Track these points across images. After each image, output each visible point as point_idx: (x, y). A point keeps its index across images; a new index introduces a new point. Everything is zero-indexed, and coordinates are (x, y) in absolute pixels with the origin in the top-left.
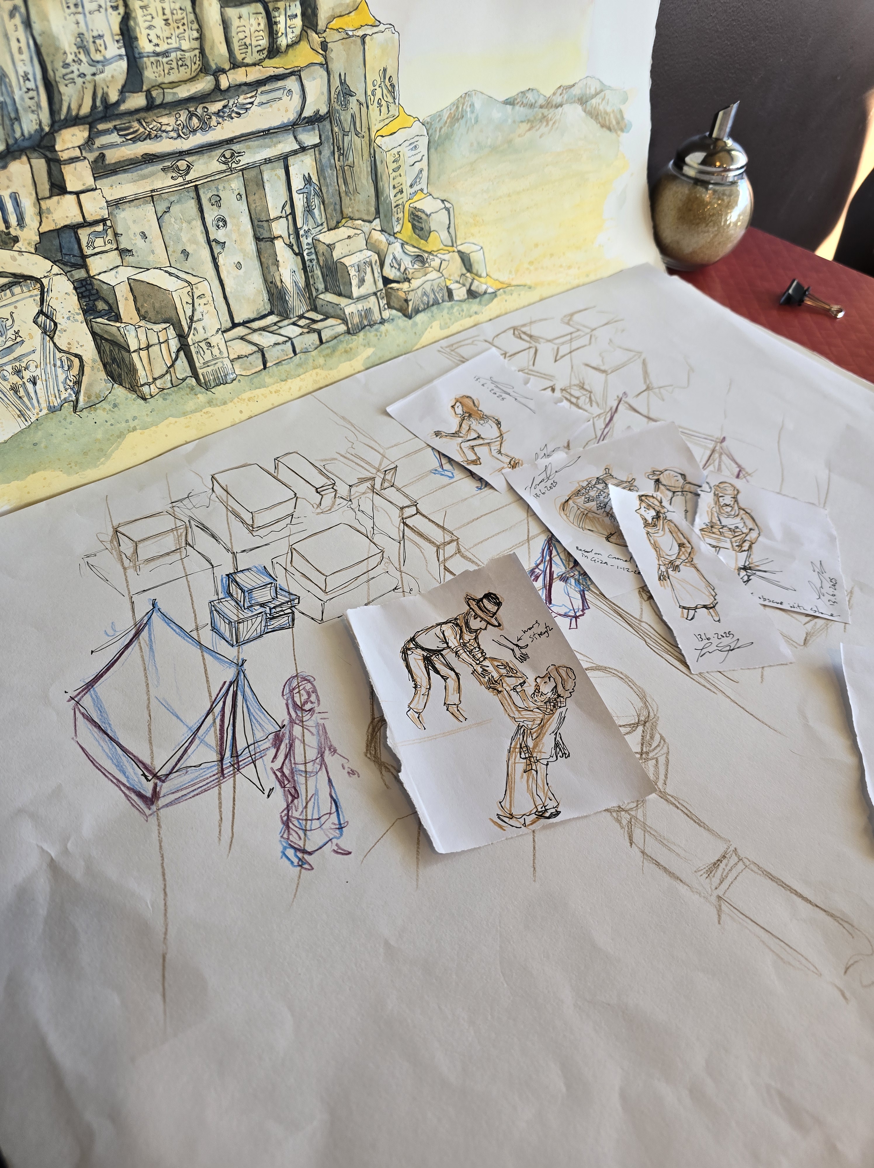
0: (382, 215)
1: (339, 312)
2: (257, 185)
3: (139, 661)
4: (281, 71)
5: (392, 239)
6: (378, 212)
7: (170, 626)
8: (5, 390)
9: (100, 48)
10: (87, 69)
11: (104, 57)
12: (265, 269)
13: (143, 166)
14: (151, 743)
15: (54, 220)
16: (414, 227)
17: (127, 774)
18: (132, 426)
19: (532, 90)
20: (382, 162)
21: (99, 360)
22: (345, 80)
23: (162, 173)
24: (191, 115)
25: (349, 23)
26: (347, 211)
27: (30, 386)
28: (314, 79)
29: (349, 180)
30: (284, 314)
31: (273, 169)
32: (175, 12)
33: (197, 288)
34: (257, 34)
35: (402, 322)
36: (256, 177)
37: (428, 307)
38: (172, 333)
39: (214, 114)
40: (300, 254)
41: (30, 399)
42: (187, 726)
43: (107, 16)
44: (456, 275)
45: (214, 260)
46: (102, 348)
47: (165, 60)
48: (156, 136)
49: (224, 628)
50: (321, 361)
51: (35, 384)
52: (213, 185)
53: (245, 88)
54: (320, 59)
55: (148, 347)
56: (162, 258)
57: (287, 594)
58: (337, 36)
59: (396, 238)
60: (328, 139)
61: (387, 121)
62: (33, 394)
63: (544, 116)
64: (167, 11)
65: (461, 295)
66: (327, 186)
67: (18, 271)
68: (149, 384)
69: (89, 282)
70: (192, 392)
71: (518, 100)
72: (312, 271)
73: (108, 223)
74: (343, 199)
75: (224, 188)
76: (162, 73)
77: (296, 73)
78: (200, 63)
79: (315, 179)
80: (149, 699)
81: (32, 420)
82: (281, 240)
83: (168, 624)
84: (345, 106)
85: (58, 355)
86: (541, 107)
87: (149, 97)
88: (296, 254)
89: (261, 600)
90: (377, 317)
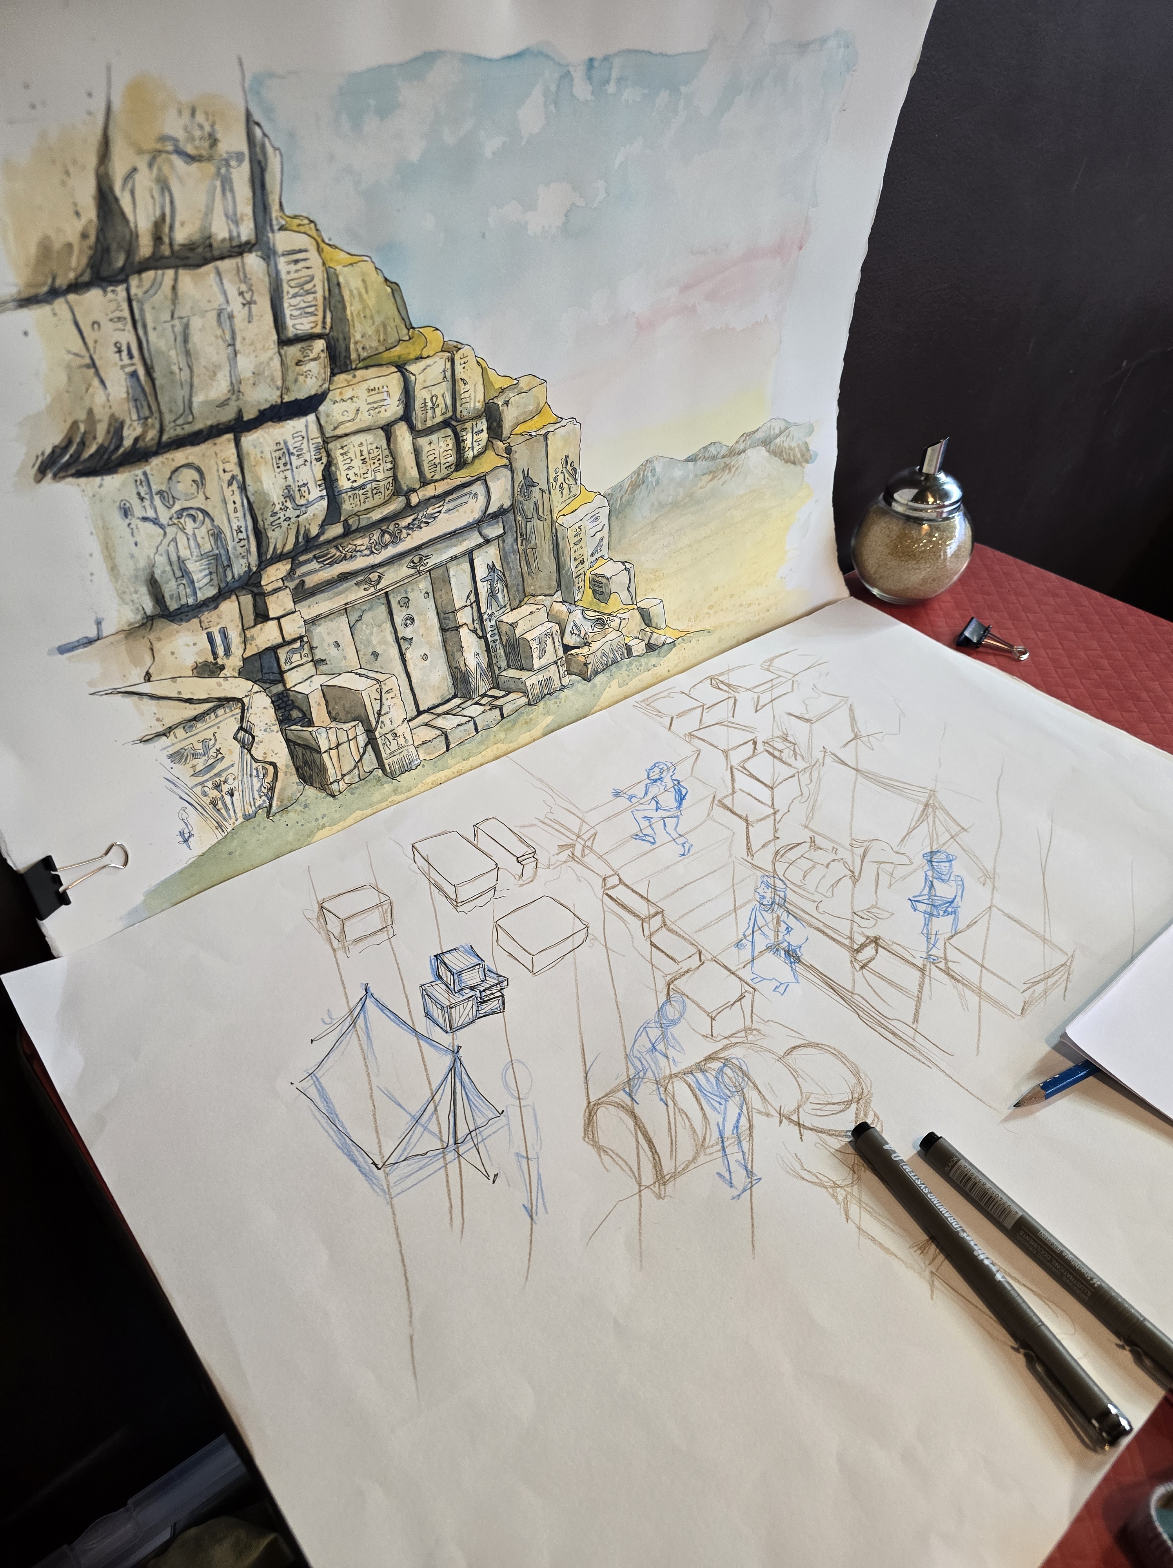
0: (563, 587)
1: (521, 686)
2: (444, 581)
3: (358, 1049)
4: (468, 479)
5: (573, 607)
6: (559, 585)
7: (384, 1013)
8: (205, 805)
9: (304, 494)
10: (291, 513)
11: (308, 500)
12: (450, 656)
13: (338, 585)
14: (377, 1132)
15: (256, 645)
16: (594, 592)
17: (358, 1163)
18: (321, 824)
19: (714, 443)
20: (563, 538)
21: (291, 764)
22: (528, 474)
23: (356, 587)
24: (383, 533)
25: (531, 426)
26: (529, 589)
27: (227, 798)
28: (499, 479)
29: (532, 561)
30: (467, 696)
31: (458, 564)
32: (371, 451)
33: (385, 684)
34: (446, 453)
35: (582, 686)
36: (443, 574)
37: (606, 667)
38: (360, 729)
39: (405, 528)
40: (484, 637)
41: (227, 810)
42: (410, 1115)
43: (311, 467)
44: (635, 632)
45: (402, 655)
46: (296, 753)
47: (361, 492)
48: (351, 556)
49: (437, 1013)
50: (502, 735)
51: (232, 795)
52: (402, 589)
53: (434, 500)
54: (505, 462)
55: (338, 745)
56: (353, 661)
57: (495, 976)
58: (521, 439)
59: (576, 606)
60: (511, 528)
61: (568, 502)
62: (230, 806)
63: (726, 465)
64: (365, 453)
65: (640, 650)
66: (510, 570)
67: (222, 695)
68: (337, 781)
69: (285, 695)
70: (379, 783)
71: (700, 455)
72: (495, 651)
73: (305, 639)
74: (525, 579)
75: (412, 589)
76: (358, 503)
77: (482, 478)
78: (393, 488)
79: (498, 566)
80: (371, 1089)
81: (228, 831)
82: (465, 627)
83: (382, 1011)
84: (528, 496)
85: (255, 765)
86: (724, 457)
87: (346, 525)
88: (480, 638)
89: (471, 983)
90: (556, 684)
